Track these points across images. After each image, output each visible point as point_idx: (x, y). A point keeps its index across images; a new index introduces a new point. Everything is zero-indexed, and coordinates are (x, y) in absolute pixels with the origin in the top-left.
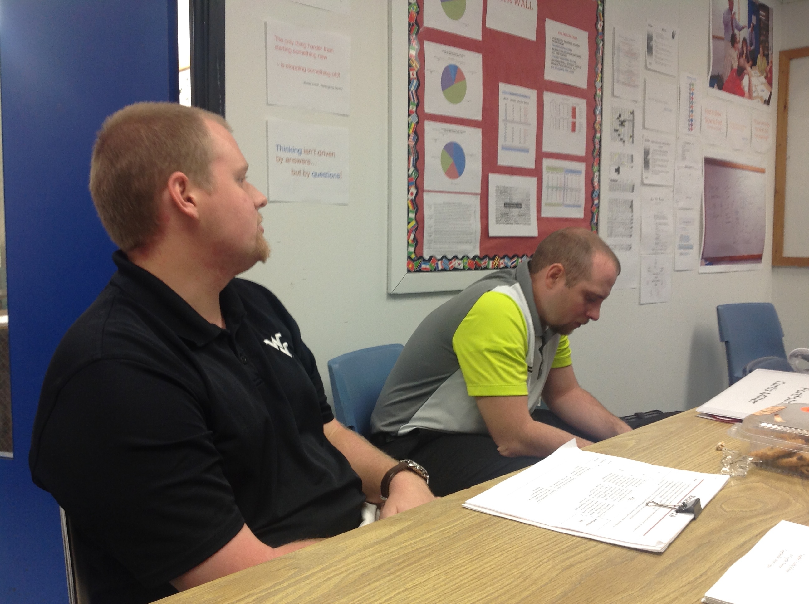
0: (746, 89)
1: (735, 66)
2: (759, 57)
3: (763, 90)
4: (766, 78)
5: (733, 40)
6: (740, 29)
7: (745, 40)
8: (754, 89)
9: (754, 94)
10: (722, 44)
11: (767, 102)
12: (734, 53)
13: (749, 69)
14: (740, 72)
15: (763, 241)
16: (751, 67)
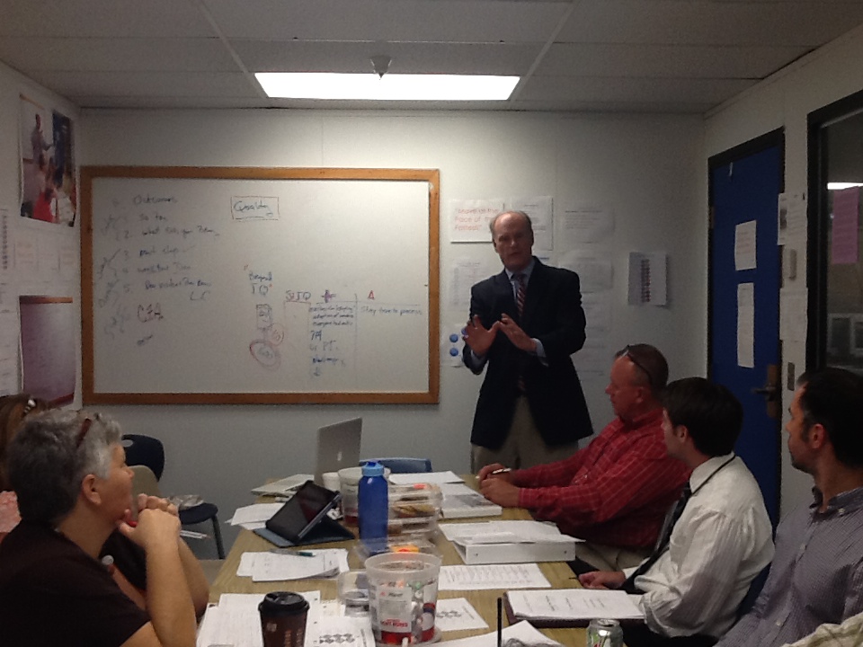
0: (54, 214)
1: (43, 190)
2: (64, 176)
3: (68, 212)
4: (71, 198)
5: (41, 162)
6: (47, 148)
7: (51, 159)
8: (60, 212)
9: (60, 218)
10: (31, 167)
11: (71, 224)
12: (42, 177)
13: (55, 190)
14: (47, 195)
15: (74, 379)
16: (57, 188)
